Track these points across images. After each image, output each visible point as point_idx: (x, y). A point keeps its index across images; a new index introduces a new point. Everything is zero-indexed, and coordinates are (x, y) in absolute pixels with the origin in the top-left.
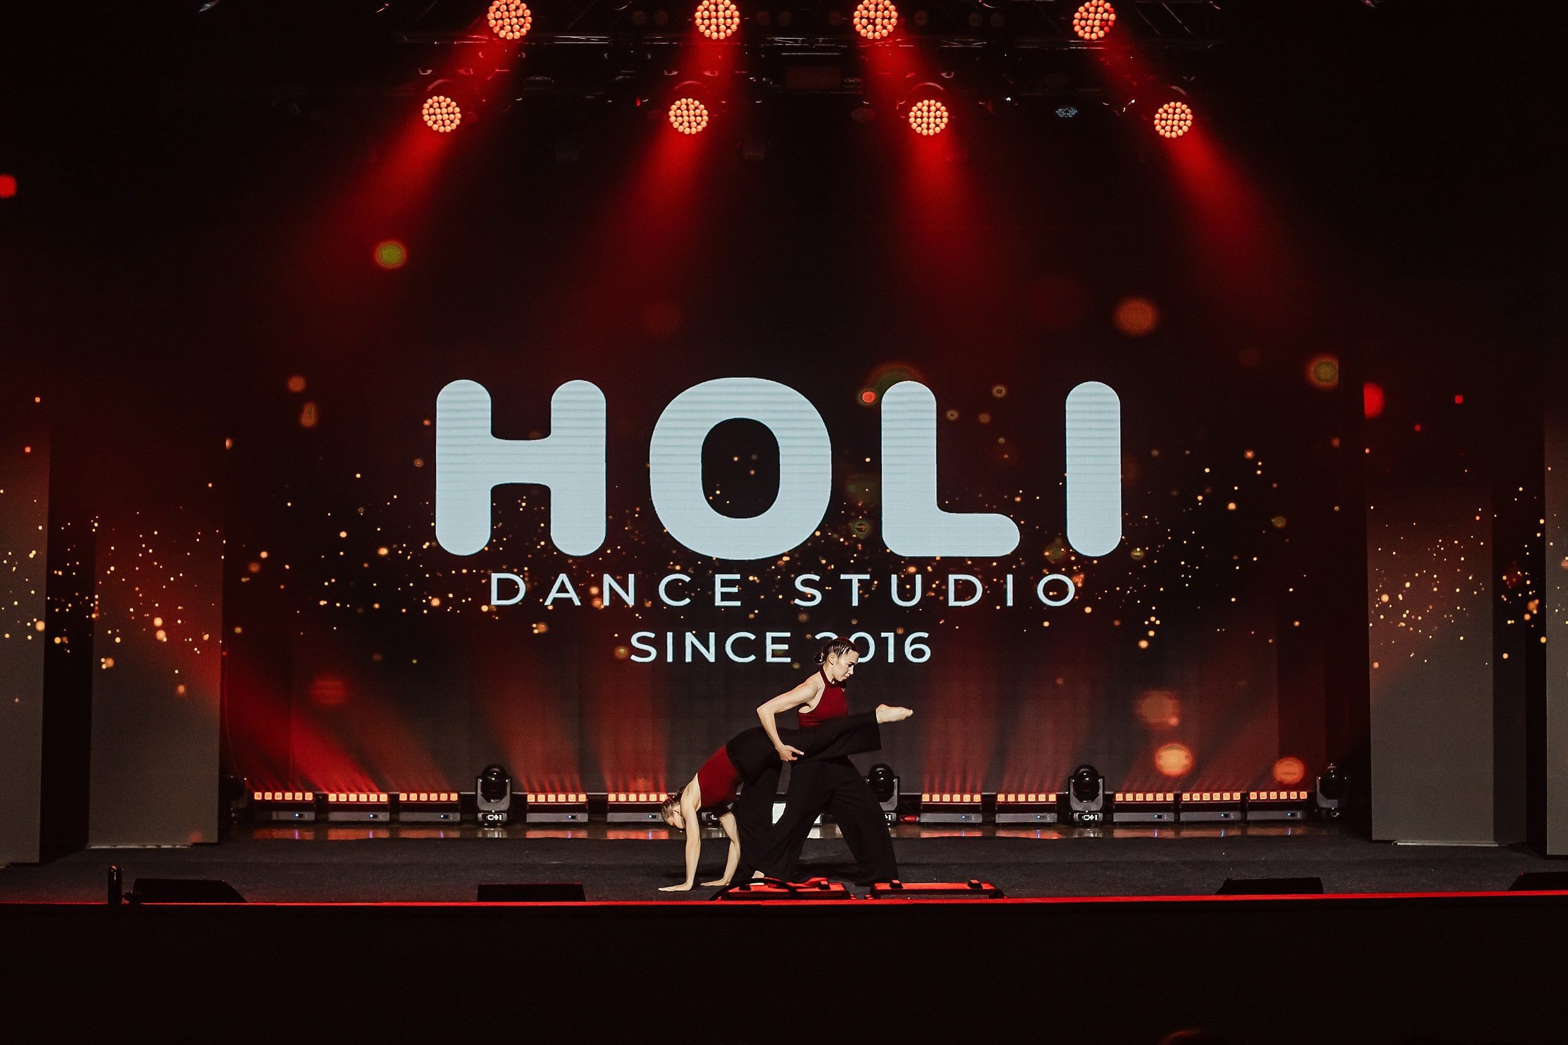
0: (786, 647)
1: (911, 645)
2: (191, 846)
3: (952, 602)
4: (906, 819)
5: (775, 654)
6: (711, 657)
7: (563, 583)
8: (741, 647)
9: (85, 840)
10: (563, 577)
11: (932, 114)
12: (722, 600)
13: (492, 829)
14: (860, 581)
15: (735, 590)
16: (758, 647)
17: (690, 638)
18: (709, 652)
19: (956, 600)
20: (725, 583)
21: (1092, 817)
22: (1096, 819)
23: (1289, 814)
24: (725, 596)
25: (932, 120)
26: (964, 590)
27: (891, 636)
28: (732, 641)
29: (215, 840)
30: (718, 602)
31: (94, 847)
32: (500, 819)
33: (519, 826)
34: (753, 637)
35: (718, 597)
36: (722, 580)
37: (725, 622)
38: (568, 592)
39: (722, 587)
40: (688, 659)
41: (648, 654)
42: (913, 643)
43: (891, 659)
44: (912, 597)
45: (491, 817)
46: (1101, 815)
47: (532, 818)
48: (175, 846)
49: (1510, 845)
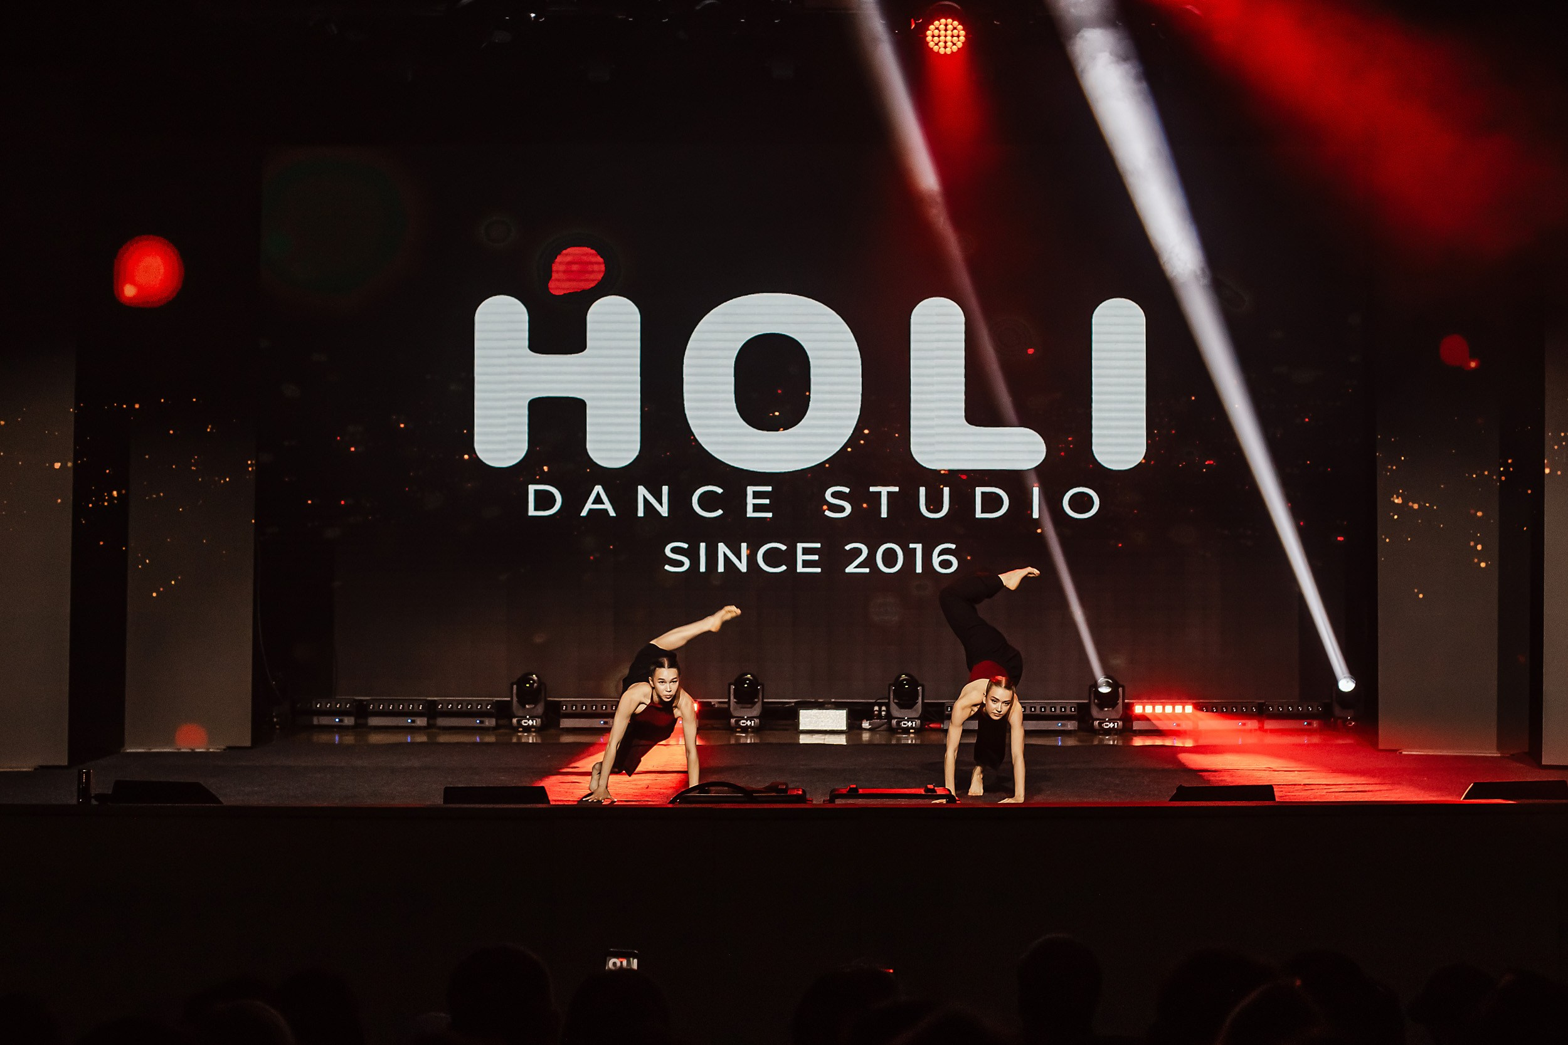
0: (816, 557)
1: (938, 556)
2: (224, 750)
3: (979, 514)
4: (931, 725)
5: (806, 564)
6: (743, 567)
7: (598, 493)
8: (771, 558)
9: (122, 744)
10: (598, 488)
11: (949, 33)
12: (754, 511)
13: (526, 734)
14: (888, 492)
15: (767, 501)
16: (789, 557)
17: (722, 548)
18: (741, 562)
19: (983, 512)
20: (757, 495)
21: (1111, 725)
22: (1116, 727)
23: (1306, 723)
24: (757, 508)
25: (949, 38)
26: (992, 503)
27: (919, 547)
28: (763, 552)
29: (248, 744)
30: (750, 513)
31: (128, 751)
32: (534, 724)
33: (553, 731)
34: (784, 548)
35: (750, 508)
36: (754, 492)
37: (756, 533)
38: (604, 504)
39: (754, 498)
40: (721, 569)
41: (681, 564)
42: (940, 554)
43: (919, 570)
44: (938, 509)
45: (525, 723)
46: (1120, 723)
47: (566, 723)
48: (210, 749)
49: (1512, 755)
